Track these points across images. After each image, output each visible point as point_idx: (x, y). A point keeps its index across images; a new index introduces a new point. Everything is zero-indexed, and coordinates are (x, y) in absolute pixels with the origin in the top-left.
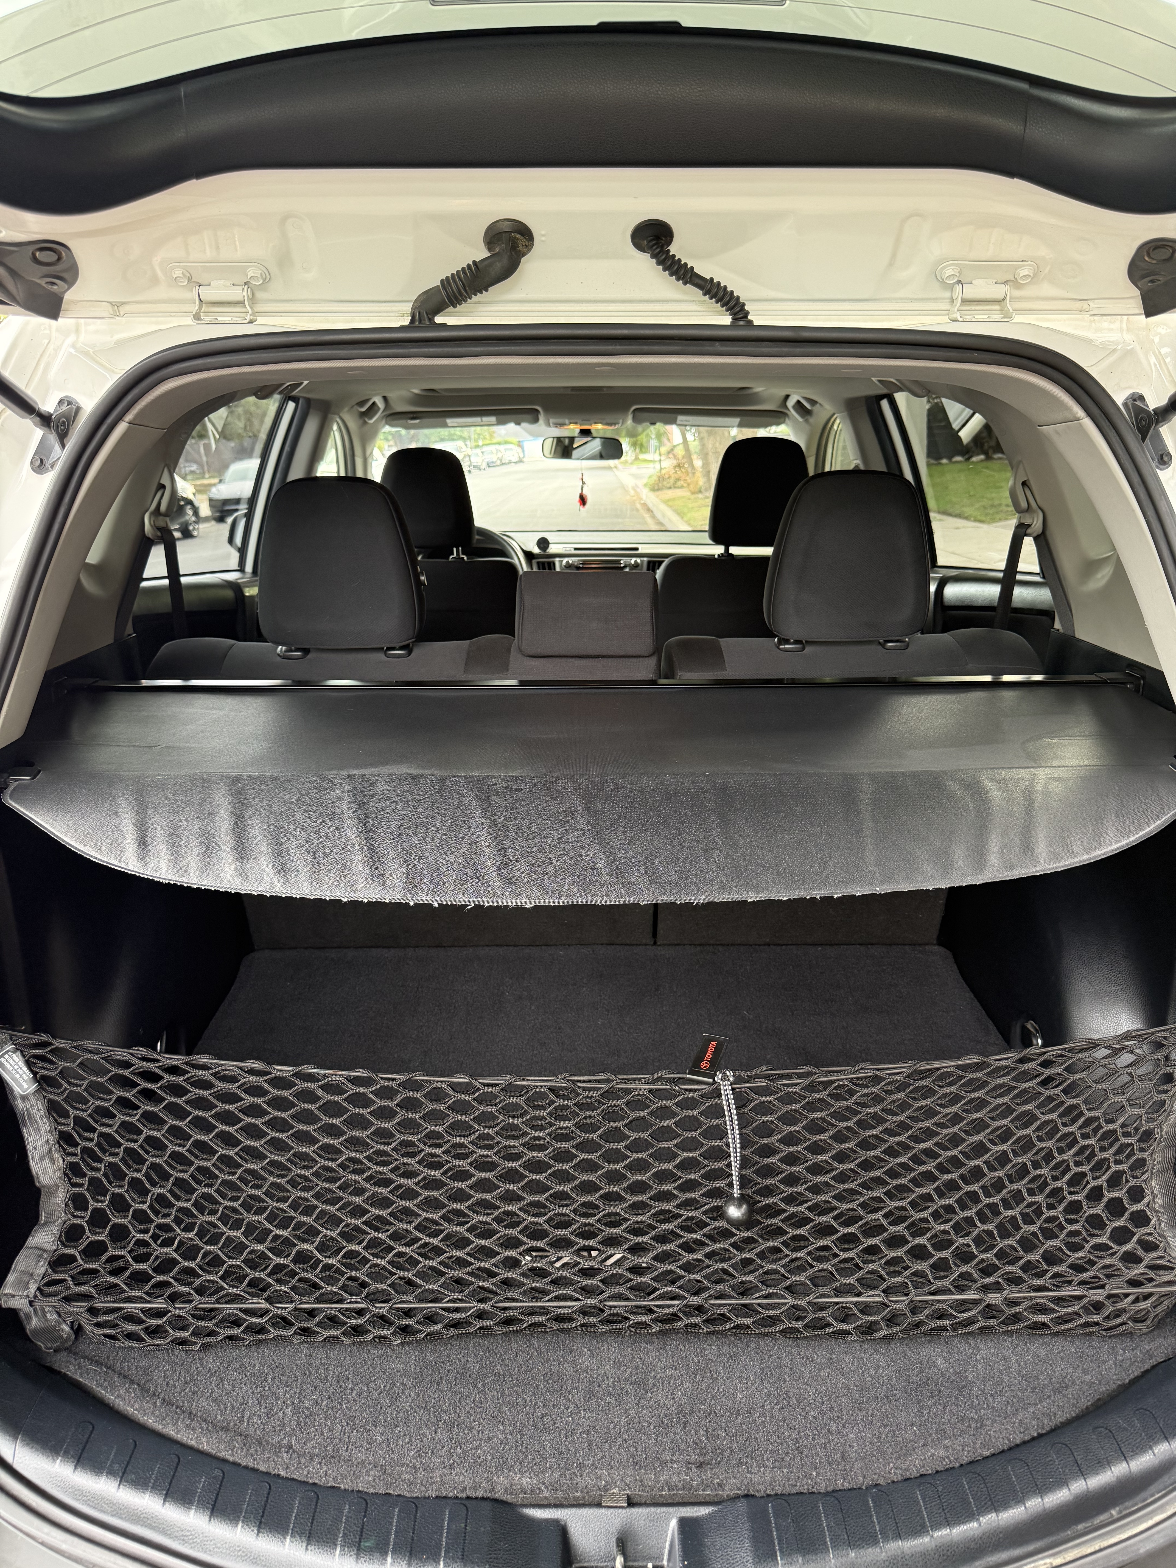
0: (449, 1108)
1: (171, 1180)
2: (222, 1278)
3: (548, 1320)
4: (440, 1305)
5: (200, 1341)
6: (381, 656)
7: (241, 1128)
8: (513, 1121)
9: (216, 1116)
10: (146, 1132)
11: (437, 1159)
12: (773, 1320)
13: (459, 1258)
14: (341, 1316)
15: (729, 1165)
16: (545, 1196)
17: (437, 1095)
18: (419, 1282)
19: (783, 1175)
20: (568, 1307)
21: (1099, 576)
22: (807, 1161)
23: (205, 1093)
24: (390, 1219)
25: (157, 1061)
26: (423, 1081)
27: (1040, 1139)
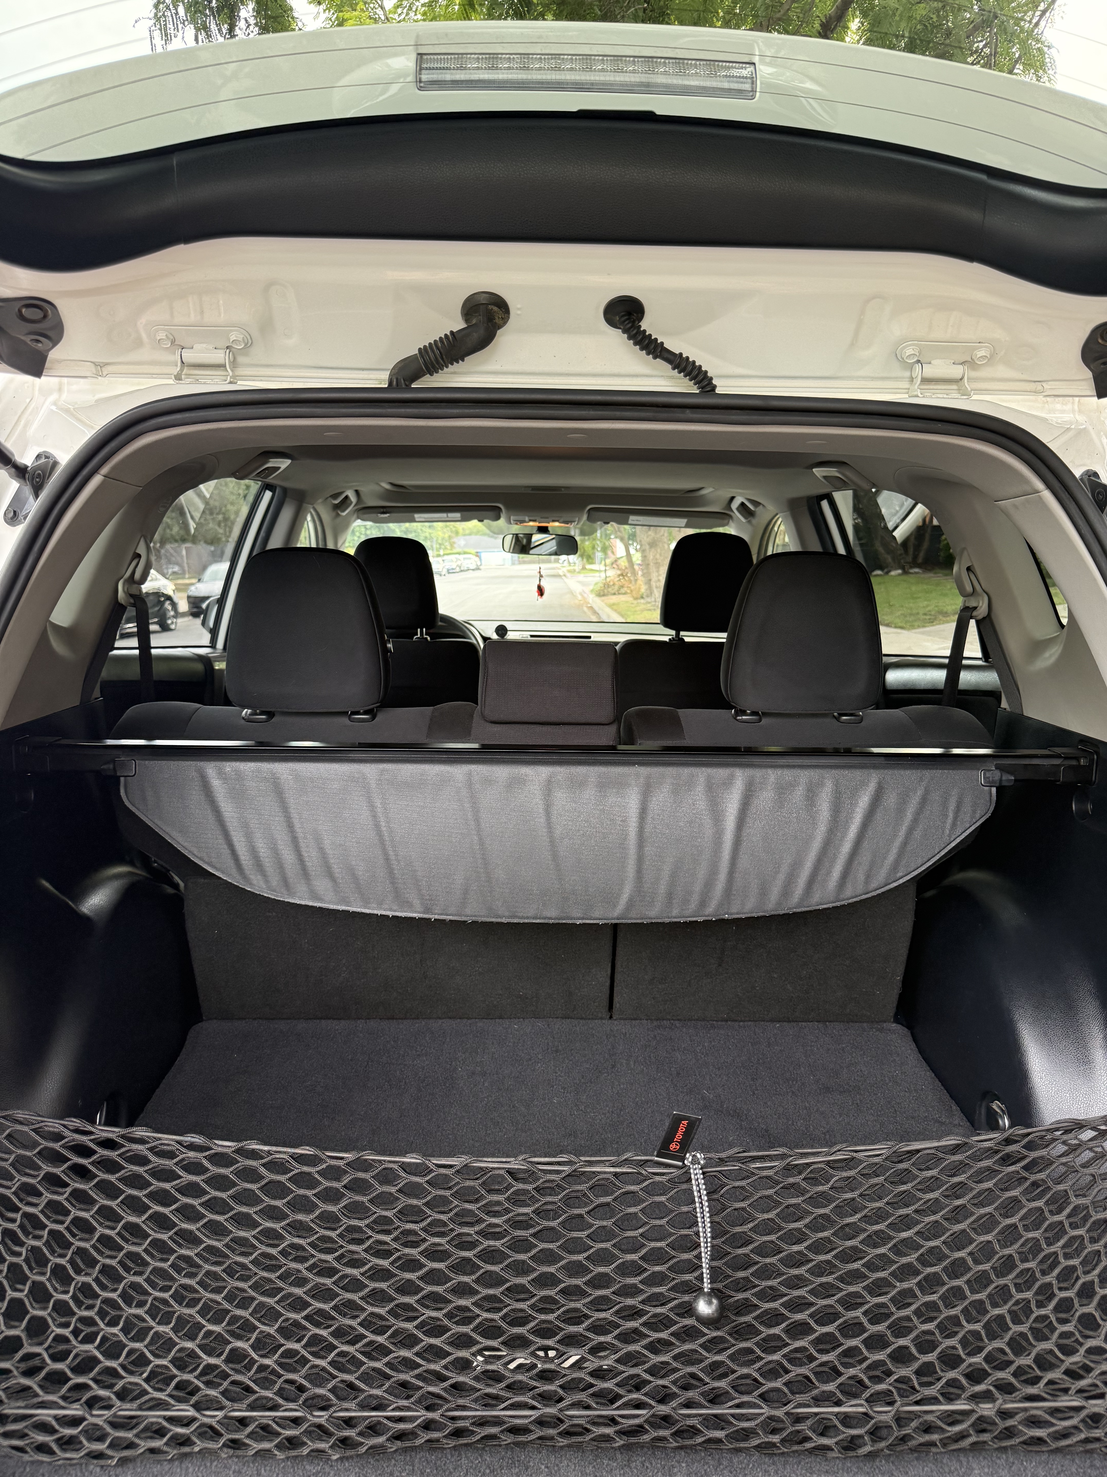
0: (400, 1191)
1: (97, 1268)
2: (147, 1380)
3: (502, 1432)
4: (385, 1414)
5: (117, 1455)
6: (345, 720)
7: (177, 1210)
8: (468, 1206)
9: (151, 1196)
10: (74, 1213)
11: (386, 1247)
12: (746, 1434)
13: (405, 1359)
14: (275, 1426)
15: (699, 1257)
16: (501, 1289)
17: (387, 1176)
18: (362, 1386)
19: (756, 1267)
20: (525, 1417)
21: (1047, 654)
22: (781, 1252)
23: (140, 1170)
24: (333, 1313)
25: (91, 1133)
26: (373, 1160)
27: (1026, 1228)
